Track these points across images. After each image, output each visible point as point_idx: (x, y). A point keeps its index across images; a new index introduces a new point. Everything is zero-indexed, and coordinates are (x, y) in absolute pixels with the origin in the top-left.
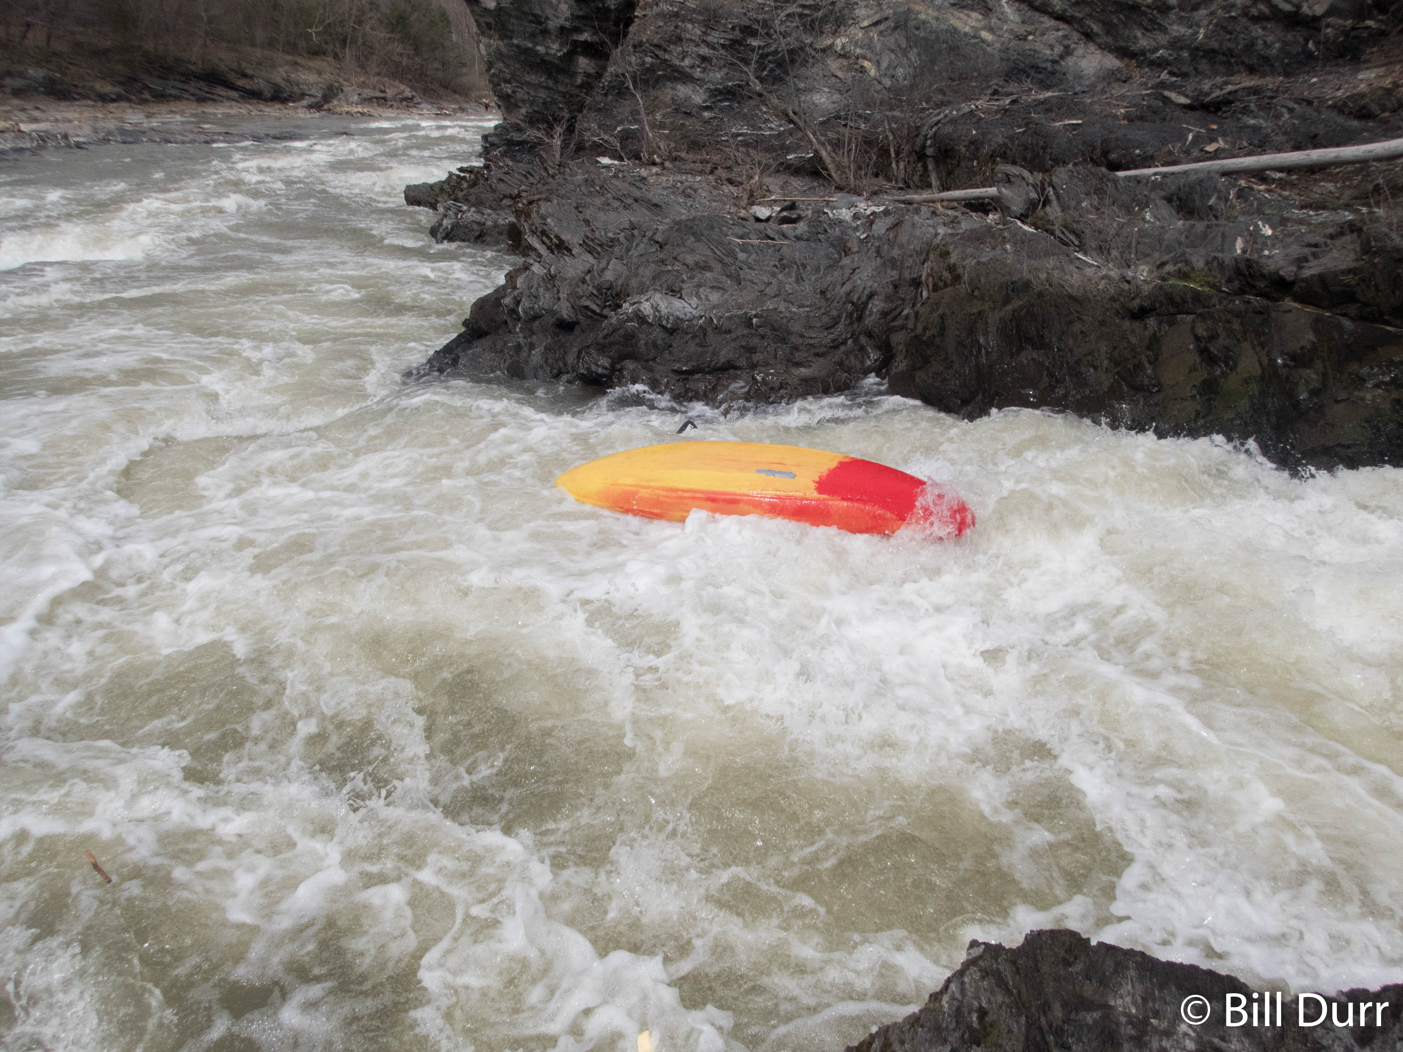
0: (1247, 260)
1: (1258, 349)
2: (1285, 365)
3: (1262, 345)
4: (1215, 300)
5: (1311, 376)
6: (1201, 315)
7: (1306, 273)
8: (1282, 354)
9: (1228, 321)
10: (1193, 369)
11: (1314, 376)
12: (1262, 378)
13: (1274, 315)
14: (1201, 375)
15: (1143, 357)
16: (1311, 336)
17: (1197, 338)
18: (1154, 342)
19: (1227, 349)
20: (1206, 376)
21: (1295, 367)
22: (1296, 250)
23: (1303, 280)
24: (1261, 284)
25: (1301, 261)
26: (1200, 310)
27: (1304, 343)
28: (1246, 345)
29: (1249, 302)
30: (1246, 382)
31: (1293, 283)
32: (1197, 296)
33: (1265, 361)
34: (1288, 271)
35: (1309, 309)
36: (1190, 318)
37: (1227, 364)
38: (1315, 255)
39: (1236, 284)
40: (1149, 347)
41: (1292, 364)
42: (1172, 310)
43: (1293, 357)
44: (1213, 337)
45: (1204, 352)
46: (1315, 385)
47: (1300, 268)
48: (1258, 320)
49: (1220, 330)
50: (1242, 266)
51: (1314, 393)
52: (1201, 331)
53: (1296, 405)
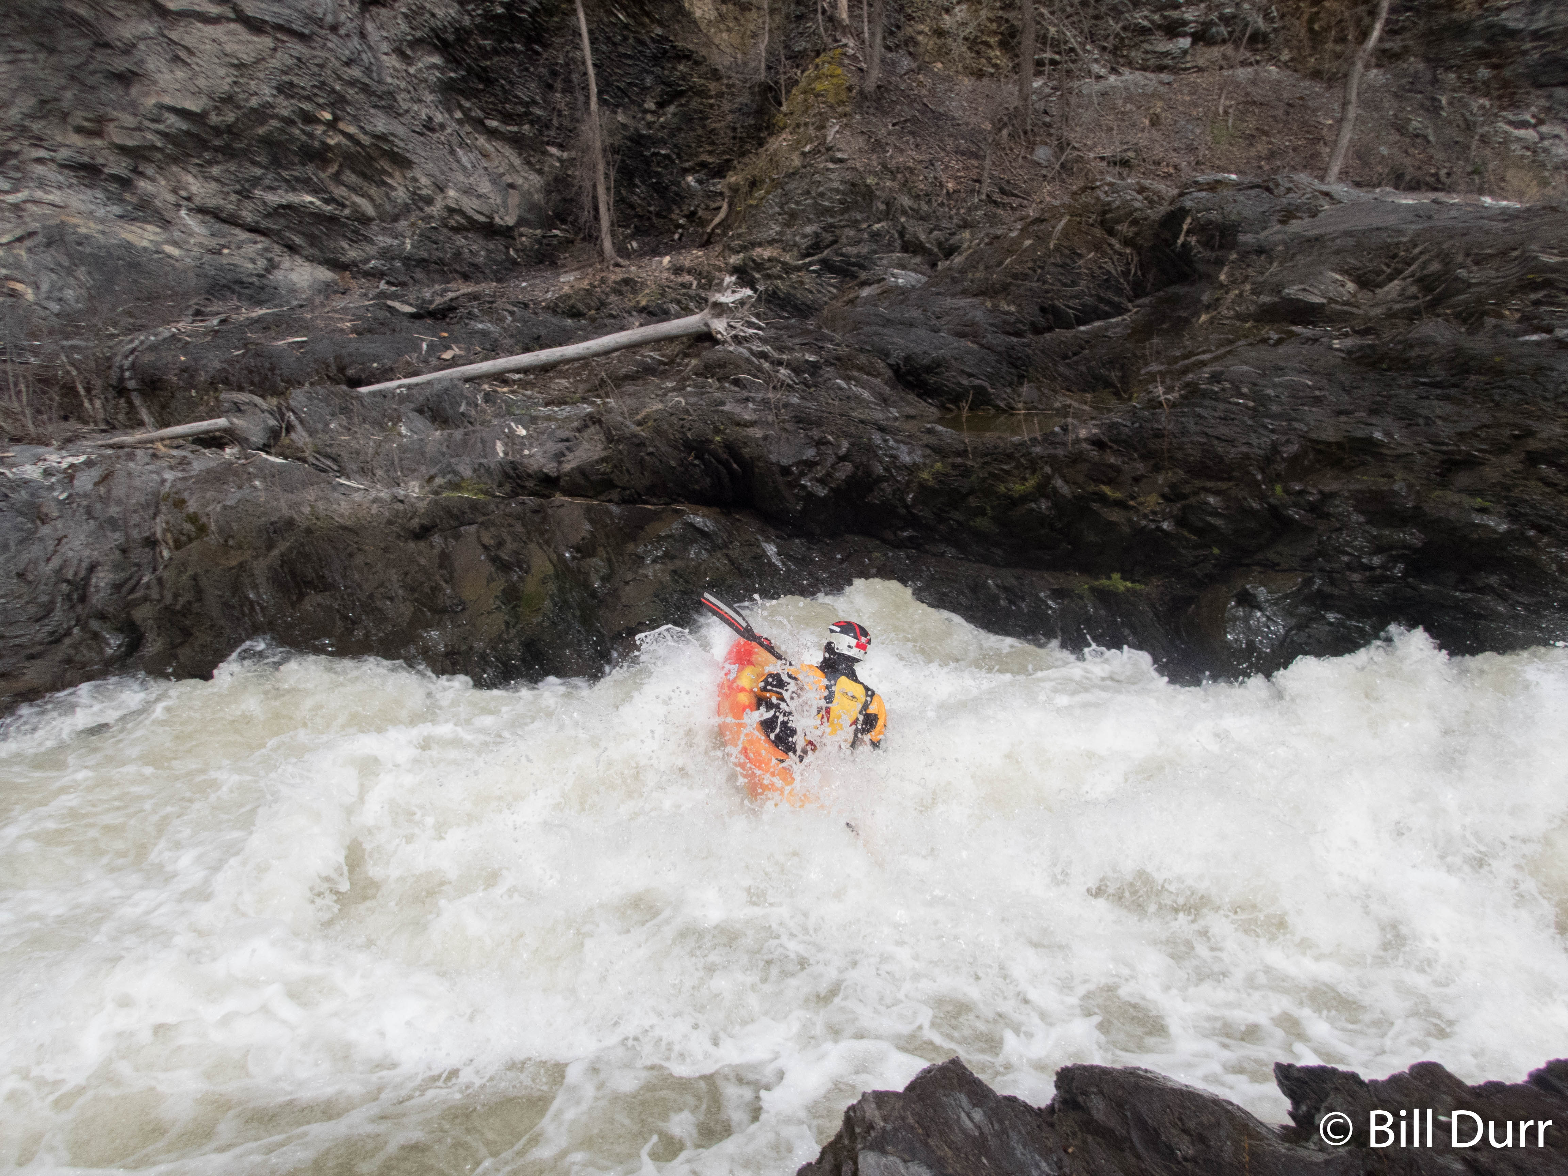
0: (512, 462)
1: (545, 547)
2: (574, 558)
3: (547, 542)
4: (492, 507)
5: (598, 564)
6: (482, 524)
7: (567, 467)
8: (568, 547)
9: (511, 526)
10: (490, 579)
11: (601, 563)
12: (557, 576)
13: (550, 511)
14: (500, 584)
15: (438, 577)
16: (588, 527)
17: (485, 547)
18: (445, 559)
19: (517, 553)
20: (504, 585)
21: (583, 557)
22: (552, 447)
23: (566, 474)
24: (530, 484)
25: (559, 457)
26: (481, 519)
27: (583, 534)
28: (533, 546)
29: (524, 503)
30: (543, 582)
31: (558, 478)
32: (474, 506)
33: (554, 557)
34: (550, 468)
35: (579, 500)
36: (473, 528)
37: (521, 568)
38: (568, 449)
39: (507, 487)
40: (441, 566)
41: (578, 555)
42: (454, 523)
43: (578, 549)
44: (500, 544)
45: (494, 559)
46: (604, 571)
47: (560, 463)
48: (537, 518)
49: (505, 536)
50: (508, 469)
51: (605, 579)
52: (488, 540)
53: (593, 594)
